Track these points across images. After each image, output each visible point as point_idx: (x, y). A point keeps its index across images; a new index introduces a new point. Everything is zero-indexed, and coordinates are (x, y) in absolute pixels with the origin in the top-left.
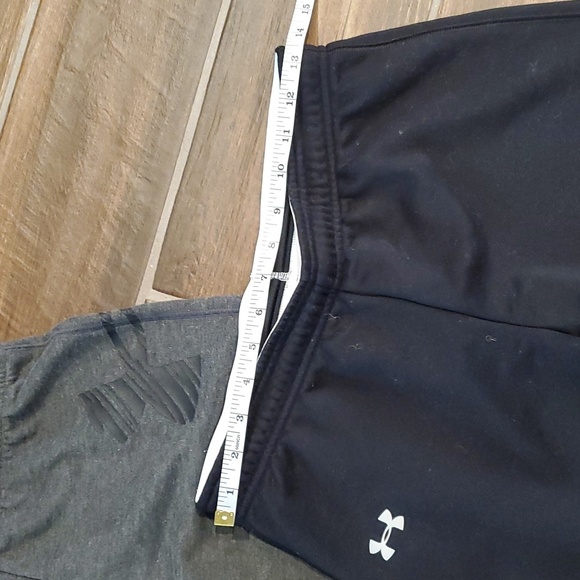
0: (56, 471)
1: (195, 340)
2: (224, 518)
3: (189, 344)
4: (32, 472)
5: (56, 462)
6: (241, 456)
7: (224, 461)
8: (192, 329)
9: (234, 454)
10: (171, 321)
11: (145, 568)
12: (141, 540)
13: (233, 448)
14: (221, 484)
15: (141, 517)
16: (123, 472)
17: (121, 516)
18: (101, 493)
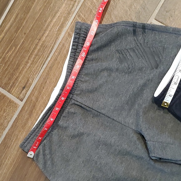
0: (102, 73)
1: (164, 41)
2: (166, 104)
3: (161, 42)
4: (94, 71)
5: (103, 70)
6: (178, 84)
7: (171, 85)
8: (164, 37)
9: (175, 83)
10: (157, 32)
11: (126, 113)
12: (127, 103)
13: (175, 81)
14: (168, 93)
15: (130, 96)
16: (125, 79)
17: (122, 94)
18: (116, 84)
